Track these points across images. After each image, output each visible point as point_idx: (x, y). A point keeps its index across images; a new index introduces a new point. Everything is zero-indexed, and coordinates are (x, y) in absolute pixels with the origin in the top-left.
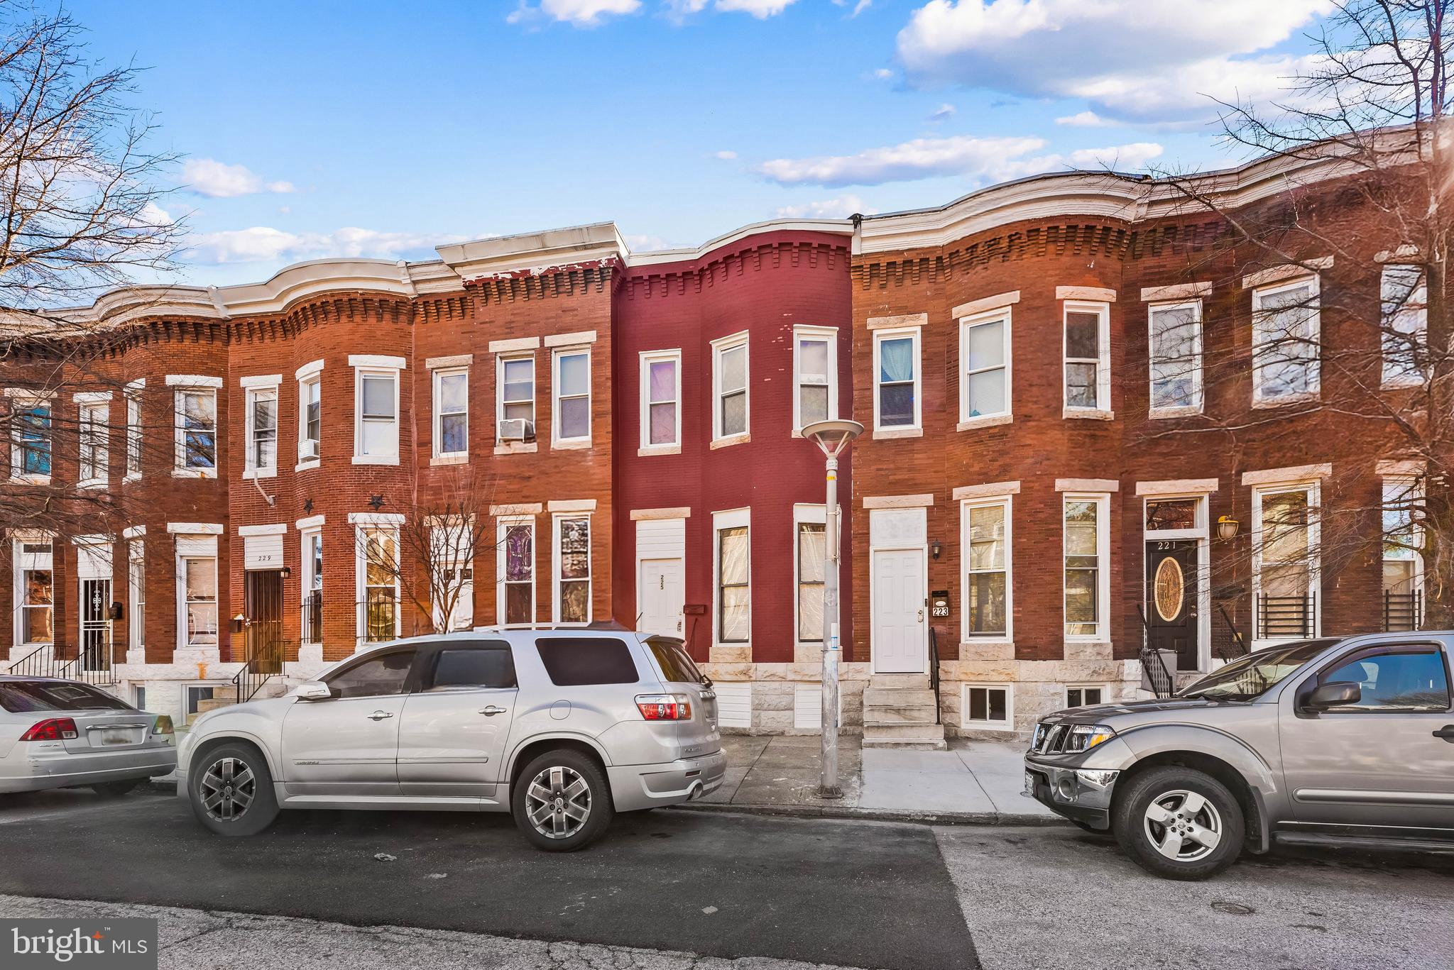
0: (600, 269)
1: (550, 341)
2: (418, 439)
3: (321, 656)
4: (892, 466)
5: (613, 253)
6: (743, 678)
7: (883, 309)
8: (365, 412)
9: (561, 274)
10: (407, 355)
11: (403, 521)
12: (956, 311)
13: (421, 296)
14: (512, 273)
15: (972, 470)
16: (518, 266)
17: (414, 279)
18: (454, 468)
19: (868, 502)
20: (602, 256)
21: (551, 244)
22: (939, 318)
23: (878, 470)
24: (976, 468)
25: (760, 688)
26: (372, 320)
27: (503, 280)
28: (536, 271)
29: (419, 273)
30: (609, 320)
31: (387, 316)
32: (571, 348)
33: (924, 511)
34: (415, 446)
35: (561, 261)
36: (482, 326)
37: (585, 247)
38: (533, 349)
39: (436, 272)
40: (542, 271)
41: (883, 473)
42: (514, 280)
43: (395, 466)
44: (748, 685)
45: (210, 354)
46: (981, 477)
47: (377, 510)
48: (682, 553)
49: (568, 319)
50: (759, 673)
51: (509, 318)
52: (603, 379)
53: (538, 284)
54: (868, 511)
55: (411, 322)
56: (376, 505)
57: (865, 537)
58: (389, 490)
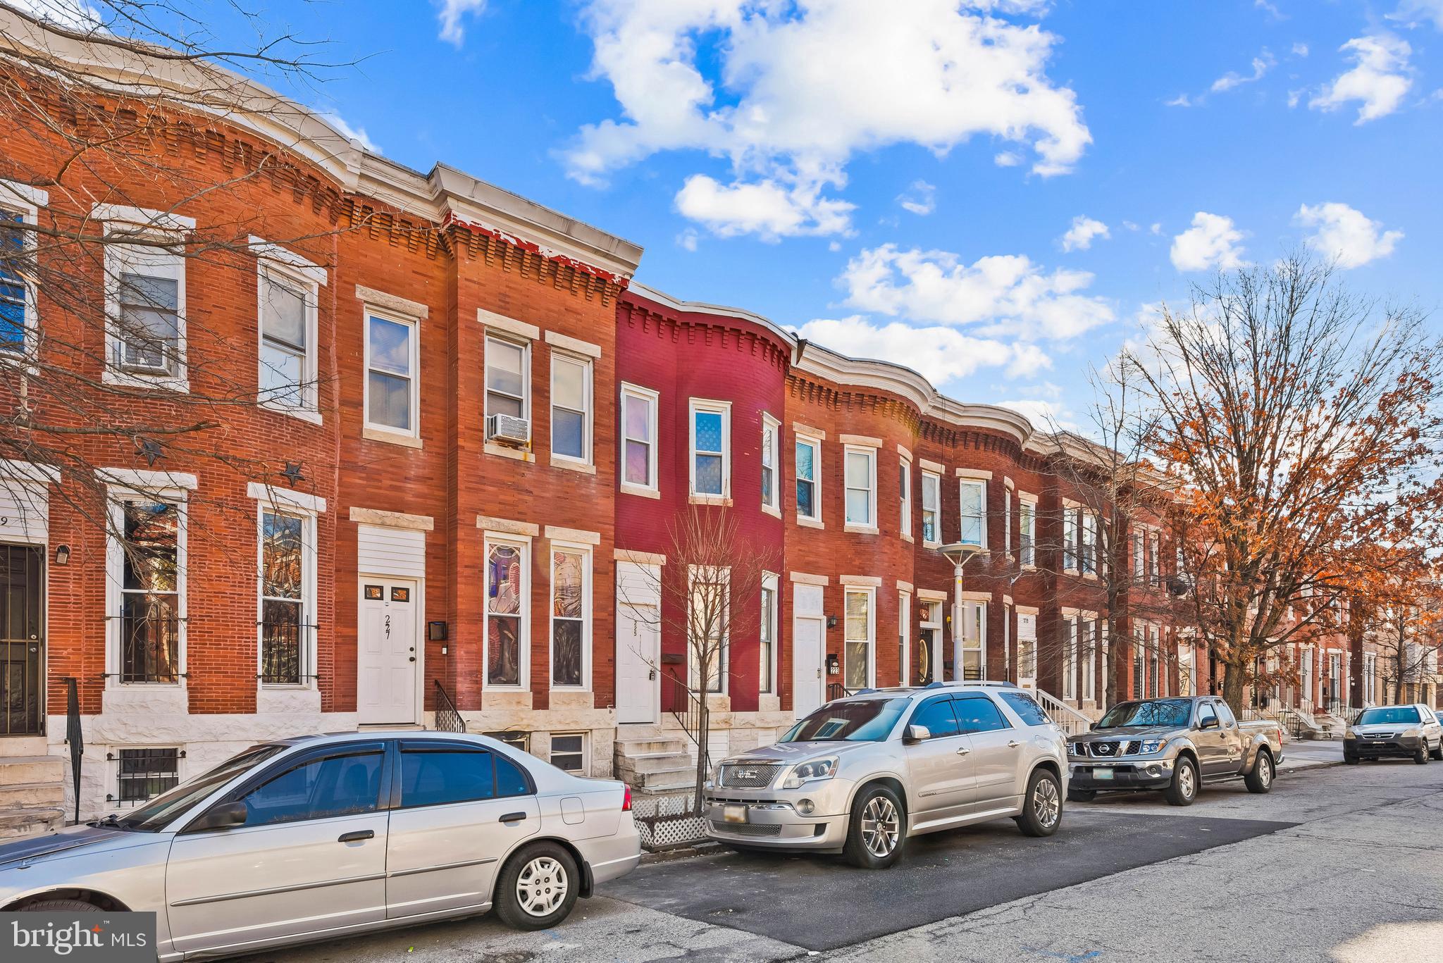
0: (612, 283)
1: (551, 337)
2: (341, 393)
3: (186, 704)
4: (807, 549)
5: (628, 274)
6: (724, 726)
7: (802, 418)
9: (573, 269)
10: (330, 268)
11: (324, 510)
12: (843, 438)
13: (359, 194)
14: (518, 240)
15: (853, 563)
16: (527, 235)
17: (364, 172)
18: (400, 450)
19: (794, 576)
20: (617, 272)
21: (576, 234)
22: (832, 439)
23: (799, 550)
24: (857, 563)
25: (737, 735)
26: (287, 197)
27: (505, 243)
28: (545, 251)
30: (613, 340)
31: (308, 201)
32: (571, 354)
33: (821, 590)
34: (336, 404)
35: (577, 256)
36: (467, 283)
37: (606, 256)
38: (531, 340)
39: (408, 184)
40: (552, 255)
41: (803, 554)
42: (521, 248)
43: (316, 426)
44: (726, 733)
46: (860, 570)
47: (292, 485)
49: (571, 320)
50: (737, 721)
51: (503, 289)
52: (607, 403)
53: (544, 268)
54: (793, 583)
55: (333, 221)
56: (292, 479)
57: (791, 605)
58: (313, 457)
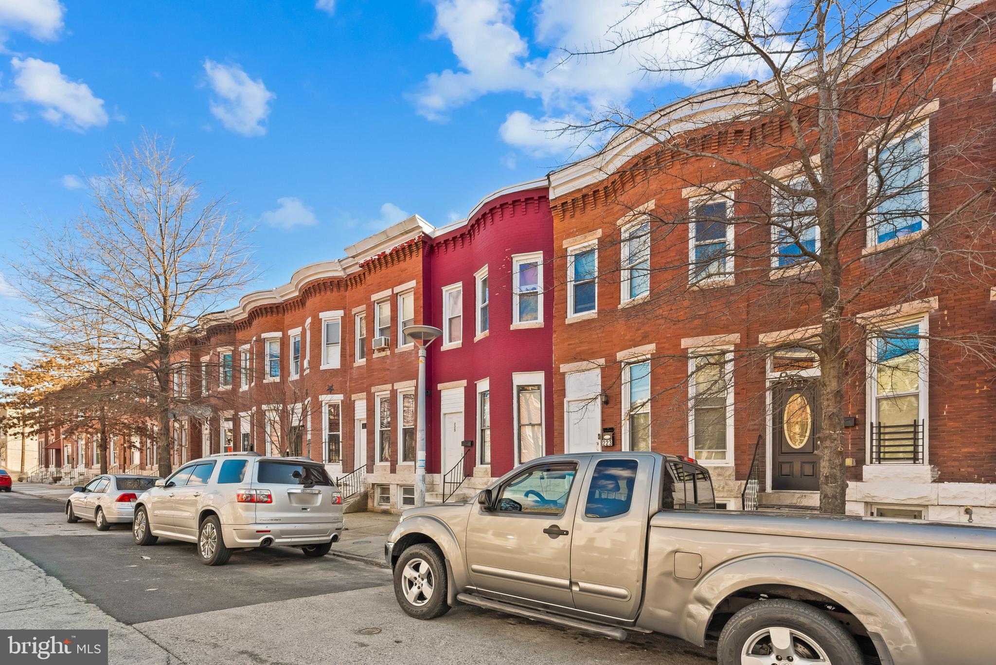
0: (416, 243)
1: (397, 289)
2: (349, 353)
4: (578, 341)
5: (420, 232)
7: (573, 232)
8: (327, 341)
9: (398, 251)
10: (344, 308)
12: (619, 223)
13: (348, 275)
14: (378, 255)
15: (626, 338)
16: (379, 251)
17: (343, 268)
18: (363, 368)
19: (563, 368)
20: (415, 236)
21: (391, 235)
22: (609, 231)
23: (569, 345)
24: (628, 337)
26: (329, 293)
27: (375, 260)
28: (388, 252)
29: (346, 263)
30: (421, 272)
31: (335, 289)
32: (406, 292)
33: (599, 371)
34: (348, 357)
35: (397, 243)
36: (369, 287)
37: (407, 232)
38: (389, 296)
39: (349, 262)
40: (390, 251)
41: (572, 346)
42: (379, 259)
43: (339, 369)
45: (277, 321)
46: (631, 343)
47: (330, 393)
48: (463, 409)
49: (404, 275)
51: (380, 280)
52: (419, 307)
53: (389, 258)
54: (564, 374)
55: (346, 290)
56: (331, 390)
57: (563, 393)
58: (336, 382)
